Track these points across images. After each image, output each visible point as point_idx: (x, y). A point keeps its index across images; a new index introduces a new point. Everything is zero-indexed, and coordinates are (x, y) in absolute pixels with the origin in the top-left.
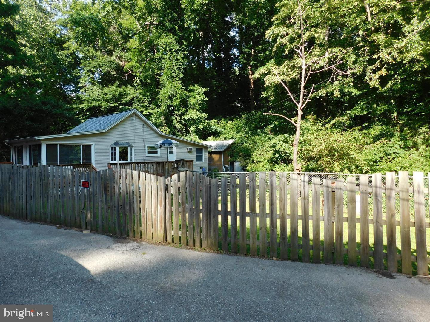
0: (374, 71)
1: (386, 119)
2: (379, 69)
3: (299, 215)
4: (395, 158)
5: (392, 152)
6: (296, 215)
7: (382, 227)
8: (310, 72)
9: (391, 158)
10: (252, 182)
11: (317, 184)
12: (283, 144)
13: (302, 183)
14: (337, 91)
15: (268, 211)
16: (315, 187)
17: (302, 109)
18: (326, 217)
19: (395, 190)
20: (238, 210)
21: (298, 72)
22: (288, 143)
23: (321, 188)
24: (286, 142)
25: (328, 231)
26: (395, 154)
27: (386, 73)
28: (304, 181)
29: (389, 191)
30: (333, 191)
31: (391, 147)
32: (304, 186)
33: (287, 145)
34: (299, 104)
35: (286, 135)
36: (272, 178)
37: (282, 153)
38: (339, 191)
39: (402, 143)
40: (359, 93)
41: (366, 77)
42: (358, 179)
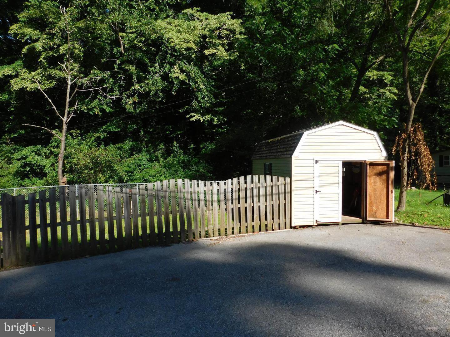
0: (129, 97)
1: (135, 136)
2: (132, 96)
3: (106, 217)
4: (144, 169)
5: (141, 164)
6: (103, 217)
7: (162, 216)
8: (77, 90)
9: (142, 169)
10: (62, 195)
11: (118, 192)
12: (34, 156)
13: (107, 192)
14: (97, 109)
15: (78, 218)
16: (117, 194)
17: (67, 123)
18: (126, 216)
19: (168, 191)
20: (49, 221)
21: (55, 83)
22: (41, 155)
23: (122, 195)
24: (38, 153)
25: (128, 226)
26: (144, 166)
27: (138, 101)
28: (109, 191)
29: (165, 192)
30: (130, 196)
31: (141, 160)
32: (109, 194)
33: (39, 158)
34: (63, 118)
35: (39, 147)
36: (81, 191)
37: (34, 166)
38: (135, 195)
39: (148, 157)
40: (112, 110)
41: (123, 101)
42: (146, 186)
